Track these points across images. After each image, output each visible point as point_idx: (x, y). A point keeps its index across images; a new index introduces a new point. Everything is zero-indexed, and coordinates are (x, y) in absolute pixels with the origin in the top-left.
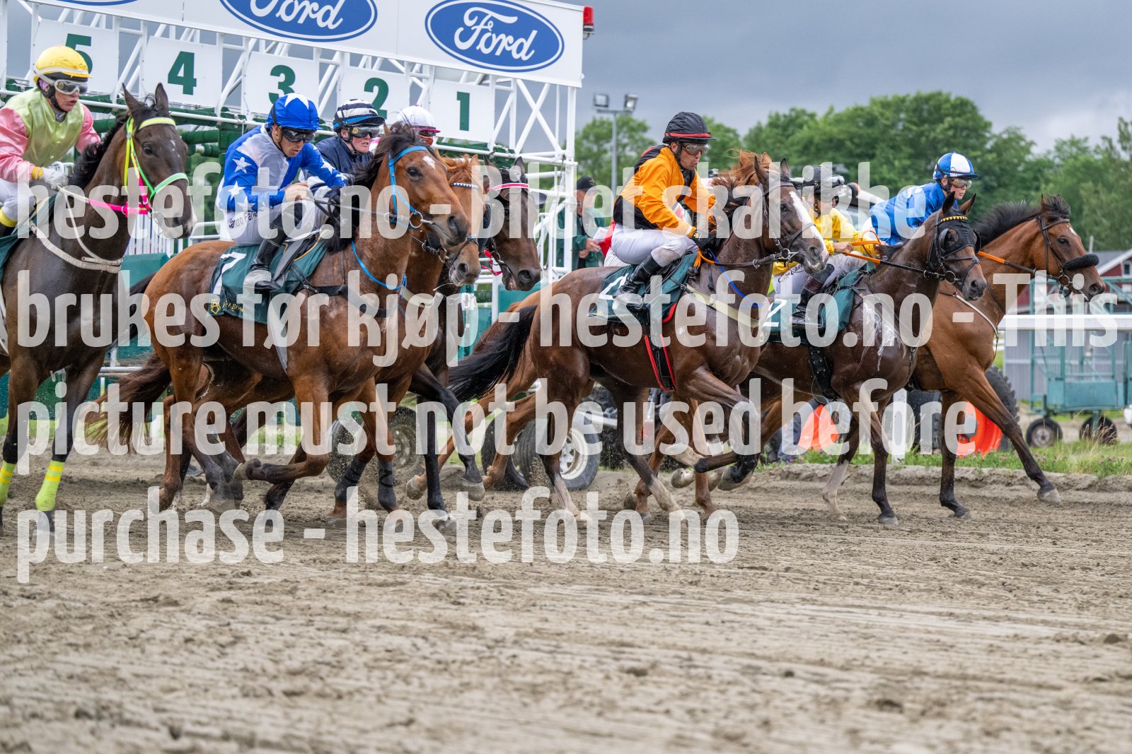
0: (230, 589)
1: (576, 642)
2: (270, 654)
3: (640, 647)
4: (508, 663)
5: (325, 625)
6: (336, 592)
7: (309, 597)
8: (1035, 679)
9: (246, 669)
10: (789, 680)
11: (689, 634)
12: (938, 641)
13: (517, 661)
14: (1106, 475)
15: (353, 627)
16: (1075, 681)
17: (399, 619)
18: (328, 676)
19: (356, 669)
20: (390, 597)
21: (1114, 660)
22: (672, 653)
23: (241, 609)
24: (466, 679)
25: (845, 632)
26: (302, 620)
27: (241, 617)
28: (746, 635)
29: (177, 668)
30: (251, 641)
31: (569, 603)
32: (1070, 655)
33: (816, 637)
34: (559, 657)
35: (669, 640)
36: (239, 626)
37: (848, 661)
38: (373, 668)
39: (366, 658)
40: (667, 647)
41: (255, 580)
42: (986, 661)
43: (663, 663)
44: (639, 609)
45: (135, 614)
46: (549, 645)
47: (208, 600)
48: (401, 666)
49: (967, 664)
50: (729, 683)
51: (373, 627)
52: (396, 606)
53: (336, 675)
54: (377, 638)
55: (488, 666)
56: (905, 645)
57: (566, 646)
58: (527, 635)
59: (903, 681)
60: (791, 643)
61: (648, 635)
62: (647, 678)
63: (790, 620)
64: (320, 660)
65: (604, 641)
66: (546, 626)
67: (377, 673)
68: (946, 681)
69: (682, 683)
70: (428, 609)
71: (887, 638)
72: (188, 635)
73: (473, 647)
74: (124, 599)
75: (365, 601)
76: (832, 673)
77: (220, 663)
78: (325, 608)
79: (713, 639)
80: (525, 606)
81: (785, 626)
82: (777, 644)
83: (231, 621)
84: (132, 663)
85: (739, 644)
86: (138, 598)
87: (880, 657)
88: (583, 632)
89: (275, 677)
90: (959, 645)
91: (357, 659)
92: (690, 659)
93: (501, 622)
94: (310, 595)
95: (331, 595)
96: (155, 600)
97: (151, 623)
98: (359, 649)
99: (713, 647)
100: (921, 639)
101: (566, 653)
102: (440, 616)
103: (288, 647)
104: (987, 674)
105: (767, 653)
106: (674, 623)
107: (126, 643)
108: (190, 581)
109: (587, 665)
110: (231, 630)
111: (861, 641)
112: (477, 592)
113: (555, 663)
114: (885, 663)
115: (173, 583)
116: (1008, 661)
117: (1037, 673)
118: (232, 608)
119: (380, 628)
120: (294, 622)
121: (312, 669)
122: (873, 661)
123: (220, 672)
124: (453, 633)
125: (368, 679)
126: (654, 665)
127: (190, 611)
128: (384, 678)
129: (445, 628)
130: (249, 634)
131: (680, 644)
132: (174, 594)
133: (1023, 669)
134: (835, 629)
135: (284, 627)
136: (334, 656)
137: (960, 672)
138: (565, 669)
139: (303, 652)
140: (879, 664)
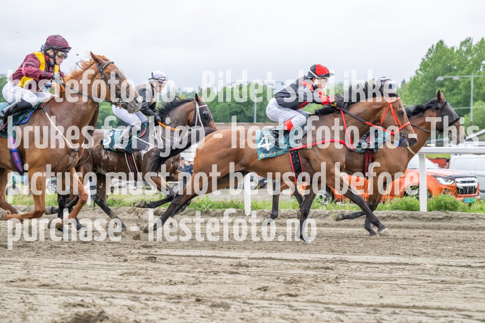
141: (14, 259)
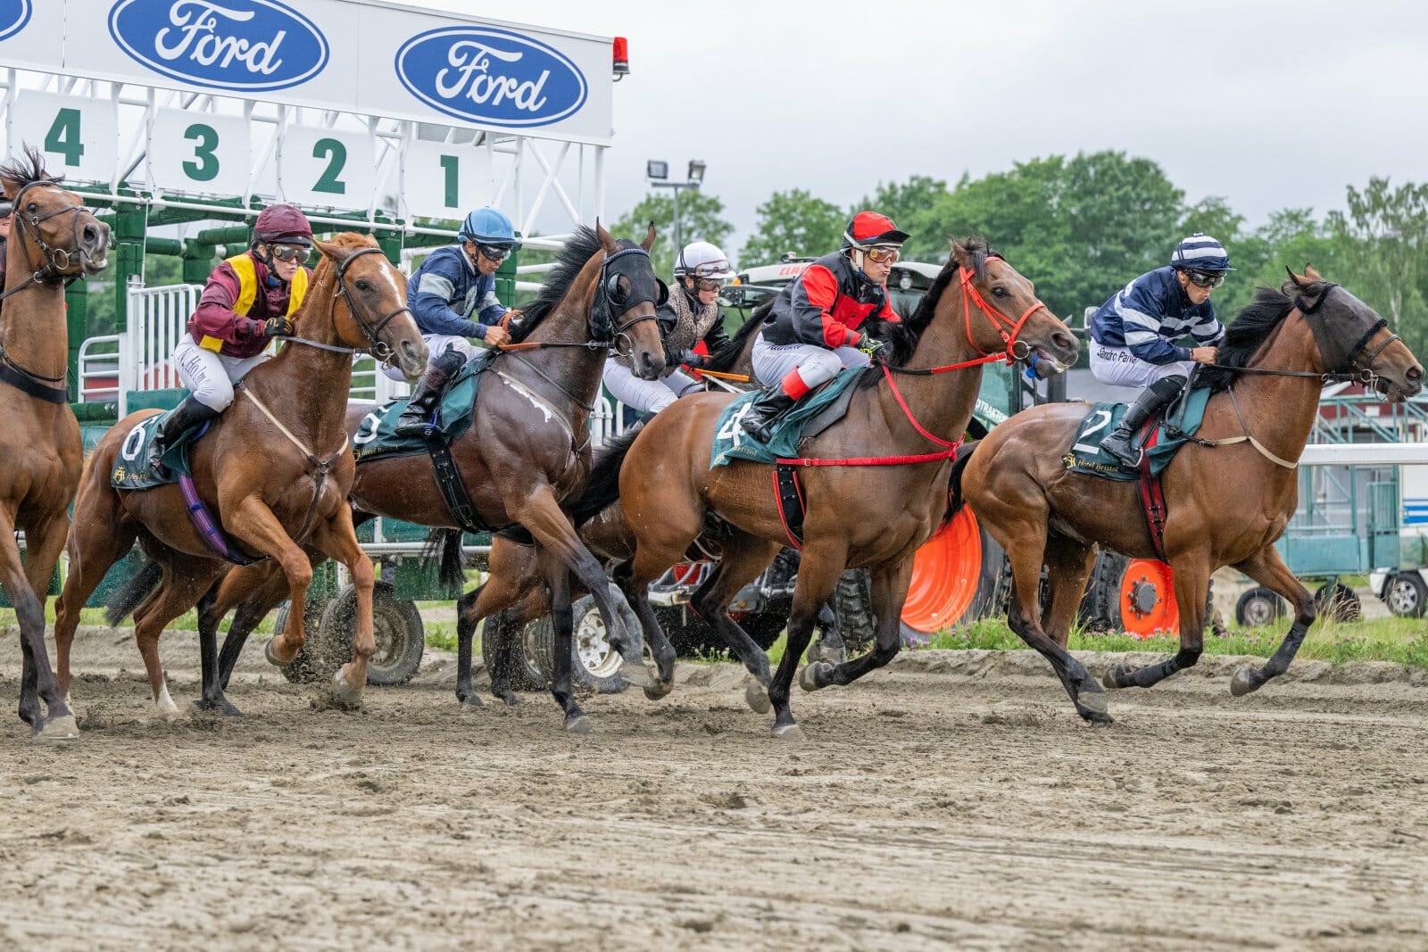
0: (160, 820)
1: (618, 887)
2: (208, 905)
3: (703, 893)
4: (525, 915)
5: (283, 867)
6: (300, 823)
7: (264, 830)
8: (1239, 934)
9: (175, 926)
10: (904, 936)
11: (770, 875)
12: (1108, 883)
13: (536, 913)
14: (1343, 661)
15: (320, 868)
16: (1294, 936)
17: (382, 859)
18: (284, 934)
19: (322, 924)
20: (371, 829)
21: (1347, 907)
22: (747, 900)
23: (173, 847)
24: (468, 937)
25: (982, 872)
26: (253, 860)
27: (175, 857)
28: (847, 876)
29: (85, 925)
30: (184, 888)
31: (611, 836)
32: (1287, 901)
33: (942, 879)
34: (594, 907)
35: (743, 884)
36: (170, 869)
37: (984, 911)
38: (345, 922)
39: (337, 909)
40: (740, 893)
41: (193, 809)
42: (1171, 910)
43: (731, 914)
44: (704, 843)
45: (33, 854)
46: (581, 892)
47: (130, 835)
48: (383, 921)
49: (1148, 913)
50: (822, 940)
51: (347, 869)
52: (379, 840)
53: (294, 933)
54: (352, 883)
55: (497, 920)
56: (1062, 889)
57: (604, 893)
58: (552, 878)
59: (1058, 937)
60: (907, 886)
61: (714, 877)
62: (712, 934)
63: (907, 856)
64: (275, 913)
65: (656, 886)
66: (578, 866)
67: (349, 930)
68: (1117, 937)
69: (757, 941)
70: (420, 845)
71: (1039, 880)
72: (102, 881)
73: (480, 894)
74: (20, 836)
75: (337, 835)
76: (962, 927)
77: (142, 918)
78: (284, 844)
79: (803, 882)
80: (550, 840)
81: (900, 865)
82: (888, 888)
83: (160, 862)
84: (25, 919)
85: (837, 889)
86: (38, 834)
87: (1027, 905)
88: (627, 873)
89: (214, 936)
90: (1137, 889)
91: (322, 910)
92: (770, 909)
93: (518, 862)
94: (265, 828)
95: (293, 828)
96: (60, 835)
97: (53, 865)
98: (327, 898)
99: (802, 892)
100: (1084, 881)
101: (603, 901)
102: (436, 853)
103: (233, 896)
104: (1173, 927)
105: (874, 900)
106: (750, 861)
107: (20, 892)
108: (109, 812)
109: (631, 917)
110: (158, 874)
111: (1004, 883)
112: (487, 823)
113: (589, 914)
114: (1035, 913)
115: (85, 813)
116: (1203, 909)
117: (1242, 926)
118: (161, 846)
119: (356, 871)
120: (243, 863)
121: (263, 925)
122: (1019, 910)
123: (141, 929)
124: (453, 877)
125: (338, 937)
126: (720, 918)
127: (106, 849)
128: (359, 937)
129: (444, 869)
130: (182, 879)
131: (757, 889)
132: (85, 829)
133: (1224, 921)
134: (968, 868)
135: (230, 871)
136: (293, 907)
137: (1137, 924)
138: (602, 923)
139: (252, 903)
140: (1027, 914)
141: (1318, 850)
